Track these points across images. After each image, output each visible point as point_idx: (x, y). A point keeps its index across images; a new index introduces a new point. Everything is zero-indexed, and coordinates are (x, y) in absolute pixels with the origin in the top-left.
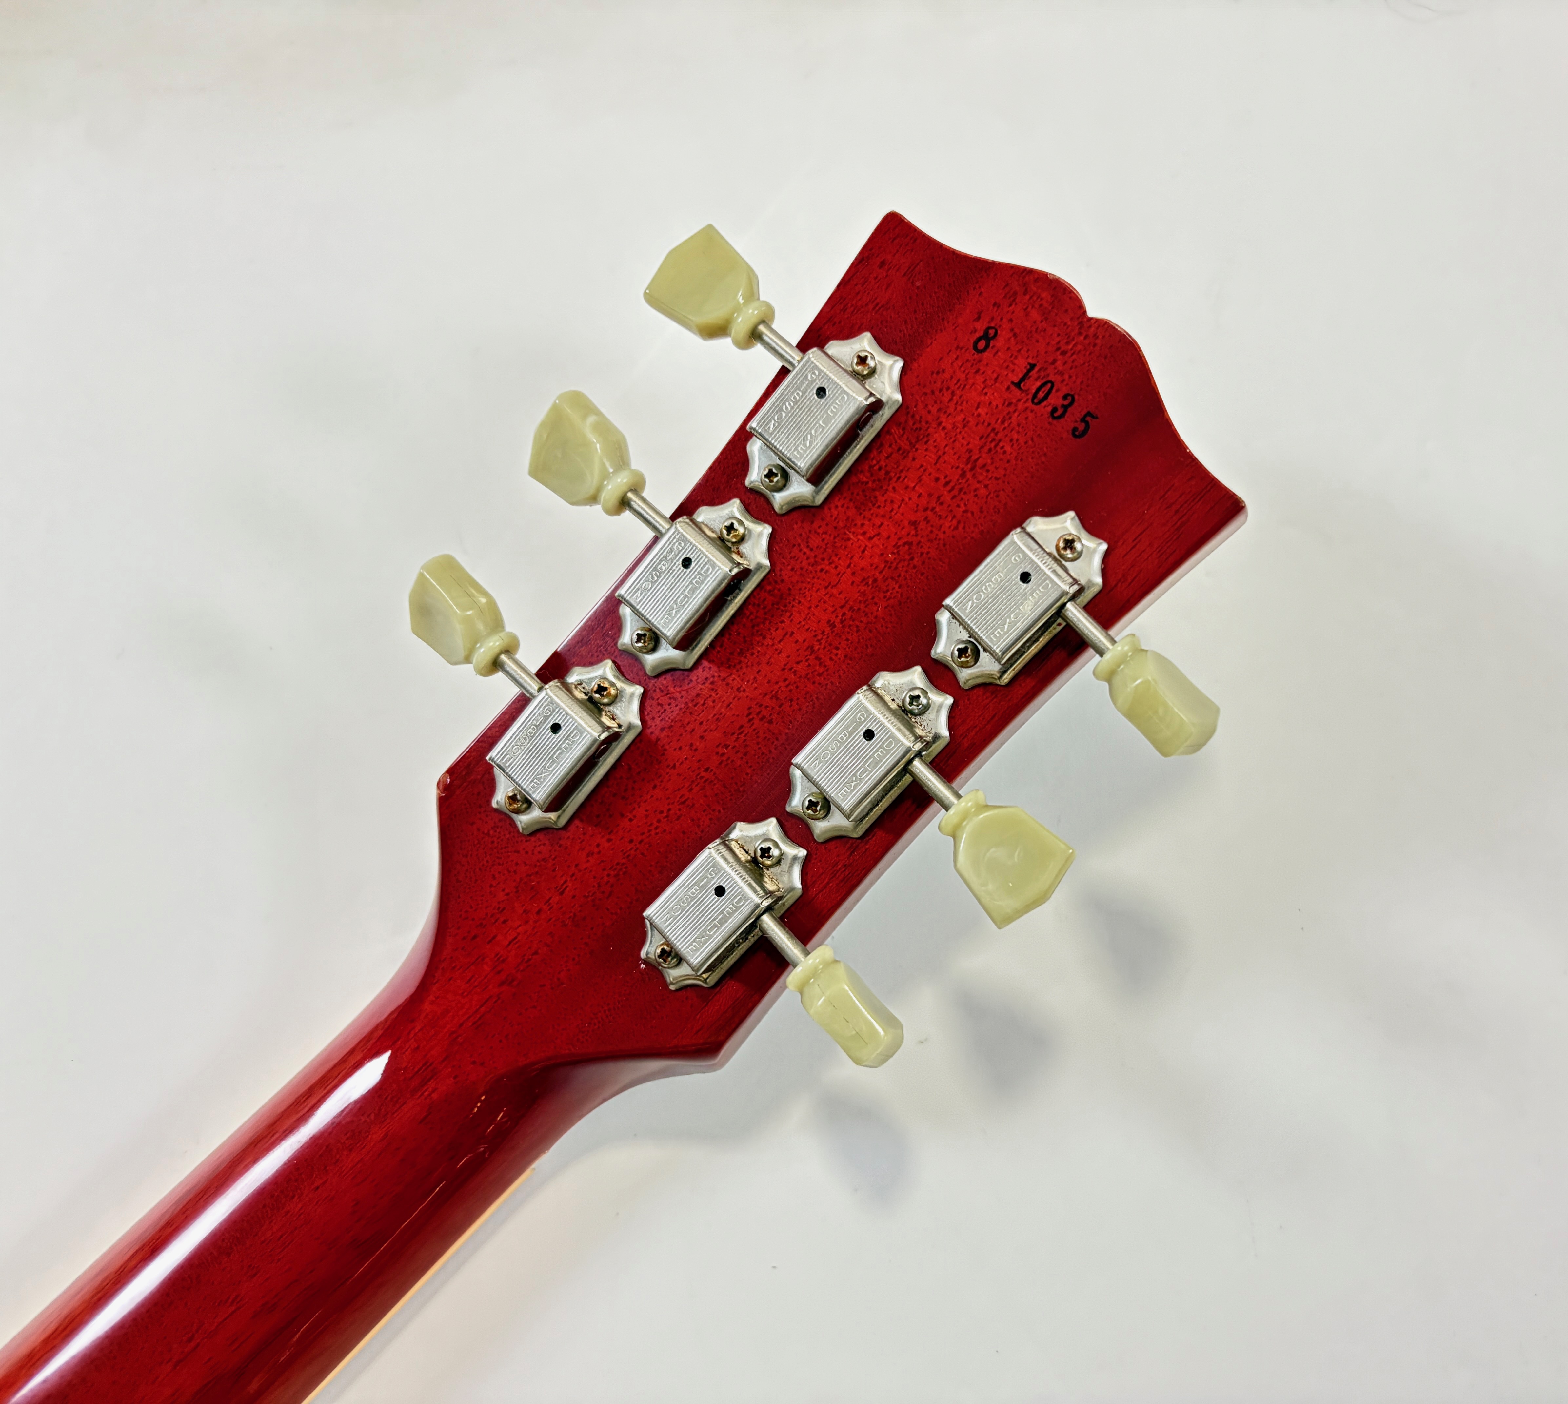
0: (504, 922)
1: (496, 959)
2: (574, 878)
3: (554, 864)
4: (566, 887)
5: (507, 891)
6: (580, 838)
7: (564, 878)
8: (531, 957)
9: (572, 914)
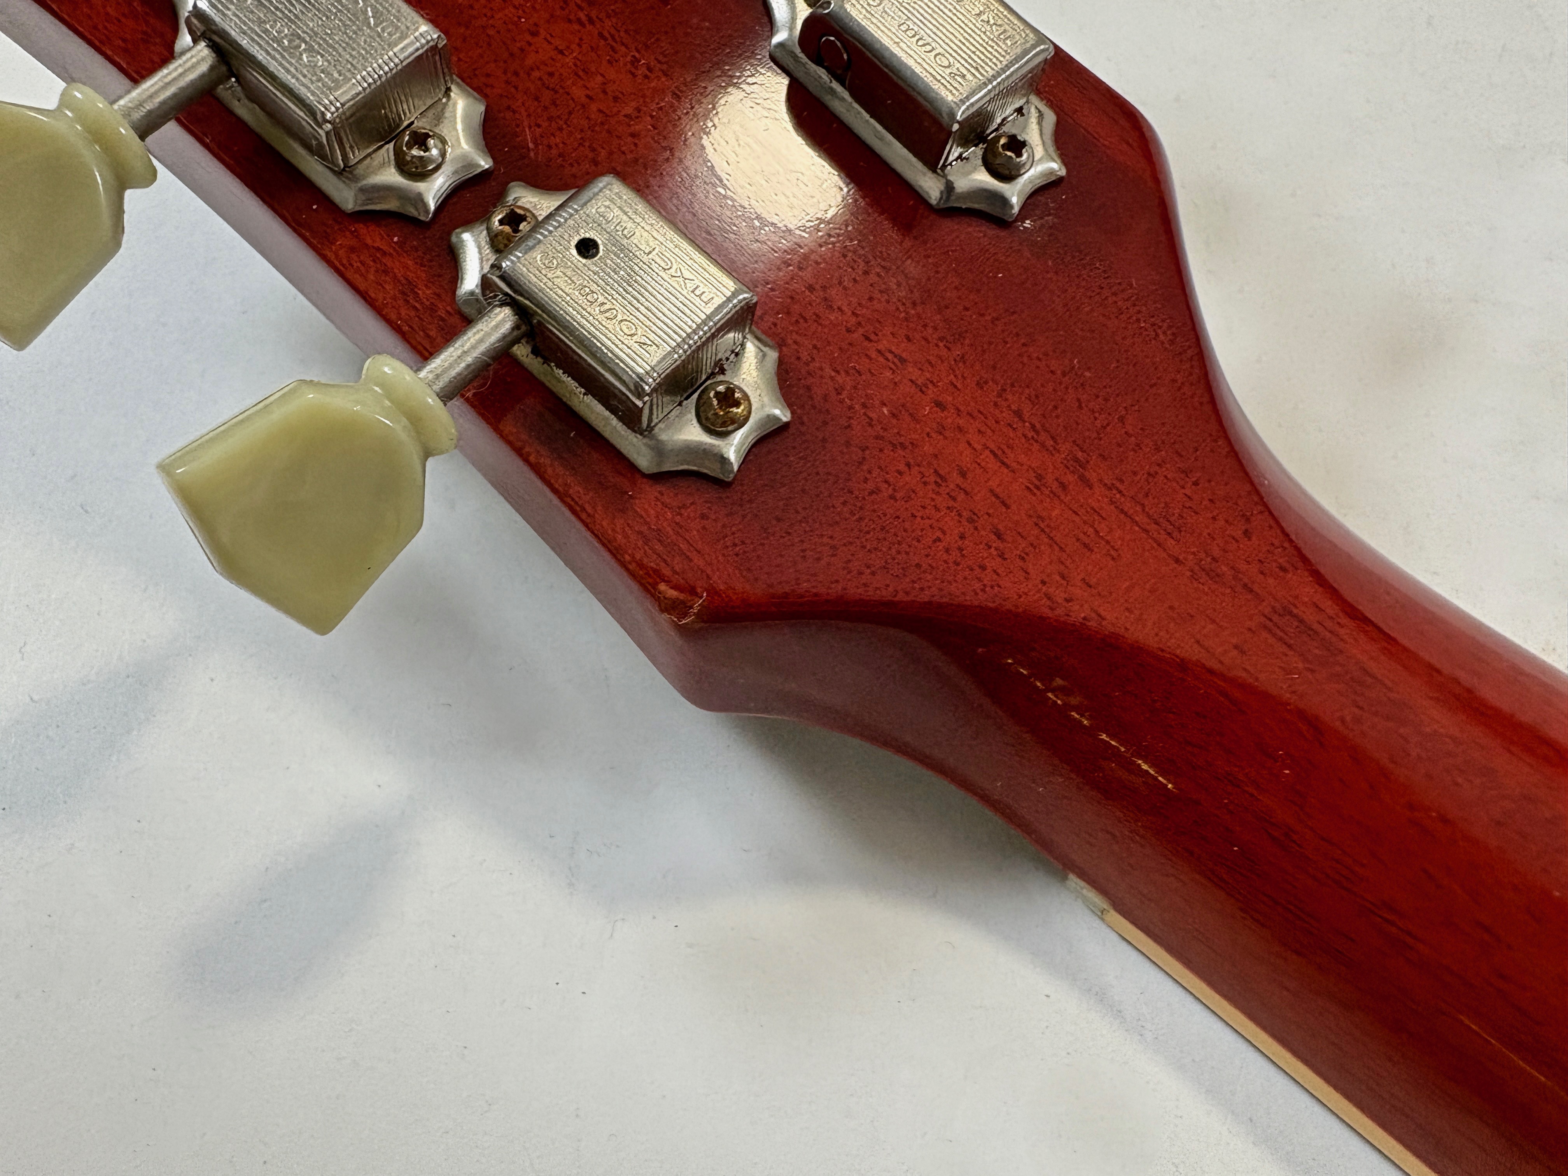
0: (963, 474)
1: (1038, 493)
2: (873, 337)
3: (847, 373)
4: (891, 352)
5: (902, 467)
6: (797, 321)
7: (874, 355)
8: (1027, 424)
9: (941, 344)
